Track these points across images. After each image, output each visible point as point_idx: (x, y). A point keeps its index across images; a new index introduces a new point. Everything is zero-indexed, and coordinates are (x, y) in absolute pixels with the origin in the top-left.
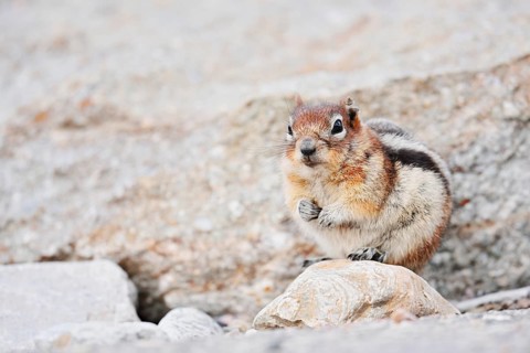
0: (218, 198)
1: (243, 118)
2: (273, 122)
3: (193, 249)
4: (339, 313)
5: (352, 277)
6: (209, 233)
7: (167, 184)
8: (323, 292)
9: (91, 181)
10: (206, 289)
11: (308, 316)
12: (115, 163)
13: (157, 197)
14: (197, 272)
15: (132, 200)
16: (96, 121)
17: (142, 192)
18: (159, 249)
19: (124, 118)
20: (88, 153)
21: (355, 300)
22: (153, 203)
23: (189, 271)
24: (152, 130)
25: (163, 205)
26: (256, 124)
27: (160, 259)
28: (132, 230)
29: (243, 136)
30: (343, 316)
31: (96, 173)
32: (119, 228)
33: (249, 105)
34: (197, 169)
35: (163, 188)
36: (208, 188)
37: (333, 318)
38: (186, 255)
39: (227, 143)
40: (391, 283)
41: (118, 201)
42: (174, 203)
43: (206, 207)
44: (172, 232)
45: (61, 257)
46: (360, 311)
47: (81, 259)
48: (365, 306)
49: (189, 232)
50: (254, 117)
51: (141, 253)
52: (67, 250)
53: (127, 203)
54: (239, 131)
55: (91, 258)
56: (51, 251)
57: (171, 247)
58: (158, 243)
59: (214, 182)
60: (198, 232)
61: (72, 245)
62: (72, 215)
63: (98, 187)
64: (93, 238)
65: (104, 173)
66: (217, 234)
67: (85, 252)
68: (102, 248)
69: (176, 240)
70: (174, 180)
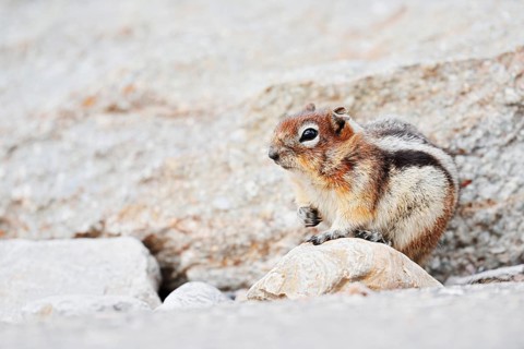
0: (236, 179)
1: (262, 103)
2: (290, 107)
3: (211, 227)
4: (318, 287)
5: (333, 254)
6: (226, 211)
7: (190, 165)
8: (305, 267)
9: (127, 163)
10: (224, 265)
11: (291, 290)
12: (150, 145)
13: (181, 177)
14: (215, 248)
15: (158, 180)
16: (138, 105)
17: (167, 173)
18: (180, 226)
19: (163, 103)
20: (126, 136)
21: (333, 274)
22: (178, 183)
23: (208, 248)
24: (187, 114)
25: (187, 185)
26: (274, 108)
27: (181, 236)
28: (157, 209)
29: (263, 120)
31: (132, 155)
32: (145, 207)
33: (268, 90)
34: (219, 152)
35: (187, 169)
36: (229, 170)
37: (312, 291)
38: (205, 233)
39: (248, 127)
40: (368, 259)
41: (146, 181)
42: (196, 183)
43: (225, 187)
44: (192, 211)
45: (93, 234)
46: (337, 285)
47: (110, 235)
48: (343, 280)
49: (208, 210)
50: (273, 102)
51: (165, 230)
52: (99, 227)
53: (155, 183)
54: (260, 115)
55: (119, 235)
56: (84, 228)
57: (192, 225)
58: (179, 221)
59: (233, 164)
60: (217, 211)
61: (102, 222)
63: (133, 168)
64: (122, 216)
65: (139, 154)
66: (233, 212)
67: (113, 229)
68: (129, 226)
69: (196, 218)
70: (197, 161)
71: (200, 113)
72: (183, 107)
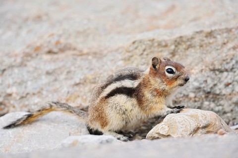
1: (131, 49)
2: (144, 50)
4: (187, 131)
5: (192, 116)
7: (99, 77)
8: (179, 122)
9: (62, 77)
11: (174, 133)
12: (73, 68)
13: (94, 83)
15: (83, 84)
16: (62, 50)
17: (88, 81)
19: (75, 49)
20: (61, 64)
21: (194, 126)
22: (93, 85)
24: (88, 54)
26: (137, 51)
28: (85, 97)
29: (132, 56)
30: (189, 133)
31: (65, 73)
32: (79, 96)
33: (134, 43)
35: (97, 79)
37: (184, 133)
39: (125, 60)
40: (209, 119)
41: (77, 84)
46: (196, 131)
48: (198, 128)
50: (136, 48)
53: (81, 85)
54: (130, 54)
62: (56, 91)
63: (66, 79)
64: (67, 101)
65: (69, 72)
70: (102, 75)
71: (95, 53)
72: (85, 51)
